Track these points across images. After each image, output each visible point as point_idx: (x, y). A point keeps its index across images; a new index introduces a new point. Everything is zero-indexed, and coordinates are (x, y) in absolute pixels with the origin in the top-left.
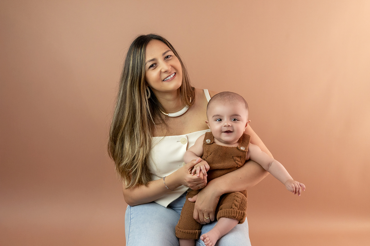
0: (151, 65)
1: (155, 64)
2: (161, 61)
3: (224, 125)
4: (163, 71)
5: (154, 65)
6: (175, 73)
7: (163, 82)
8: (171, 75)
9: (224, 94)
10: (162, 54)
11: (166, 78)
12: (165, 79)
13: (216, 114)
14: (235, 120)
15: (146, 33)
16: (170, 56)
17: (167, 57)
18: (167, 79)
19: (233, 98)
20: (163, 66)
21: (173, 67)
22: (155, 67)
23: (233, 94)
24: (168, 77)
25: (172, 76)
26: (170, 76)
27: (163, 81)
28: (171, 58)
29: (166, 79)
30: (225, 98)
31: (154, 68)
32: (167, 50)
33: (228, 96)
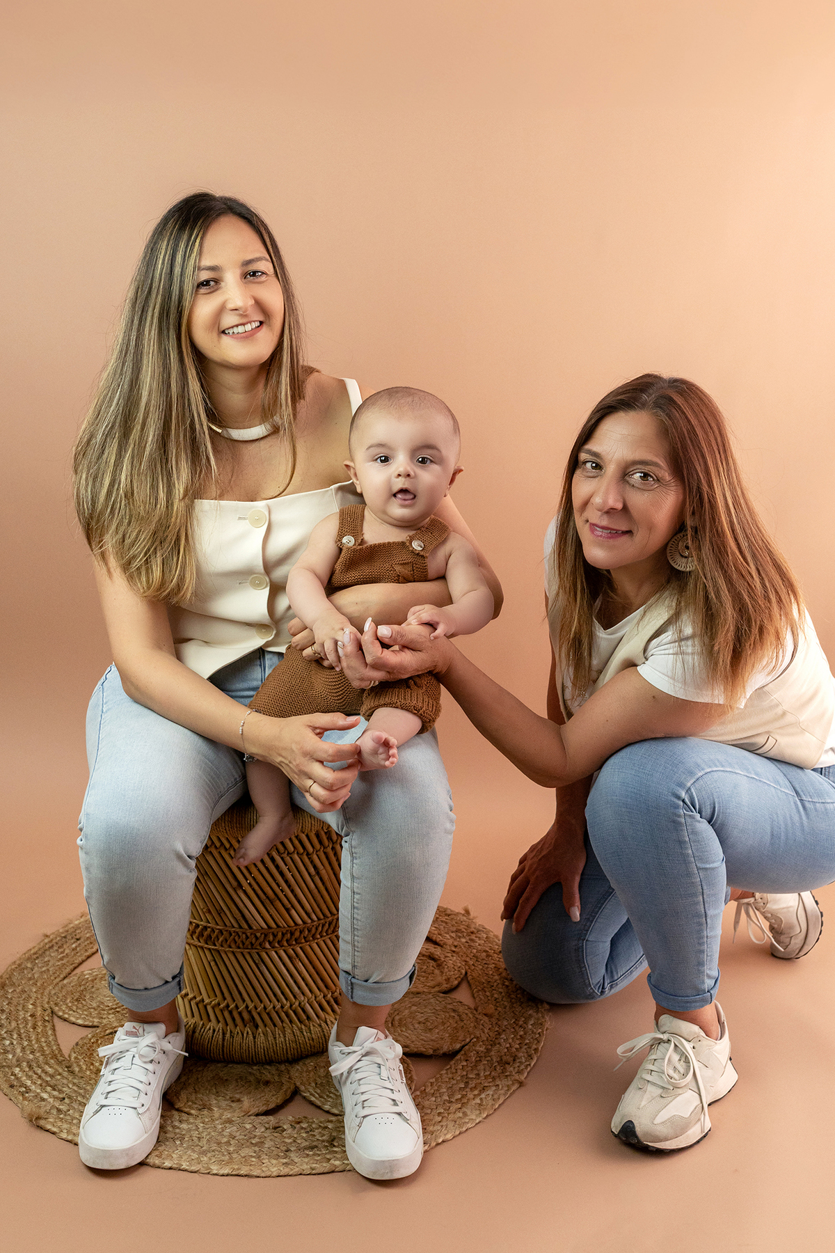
0: (205, 281)
1: (217, 281)
2: (231, 279)
3: (397, 473)
4: (230, 306)
5: (211, 284)
6: (261, 323)
7: (223, 335)
8: (247, 323)
9: (397, 392)
10: (242, 261)
11: (232, 327)
12: (228, 329)
13: (375, 441)
14: (423, 461)
15: (219, 190)
16: (263, 273)
17: (254, 274)
18: (235, 330)
19: (422, 404)
20: (233, 293)
21: (260, 305)
22: (212, 290)
23: (422, 394)
24: (237, 326)
25: (248, 327)
26: (244, 324)
27: (223, 332)
28: (264, 278)
29: (231, 331)
30: (402, 401)
31: (209, 291)
32: (257, 255)
33: (410, 399)
